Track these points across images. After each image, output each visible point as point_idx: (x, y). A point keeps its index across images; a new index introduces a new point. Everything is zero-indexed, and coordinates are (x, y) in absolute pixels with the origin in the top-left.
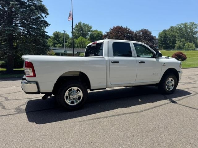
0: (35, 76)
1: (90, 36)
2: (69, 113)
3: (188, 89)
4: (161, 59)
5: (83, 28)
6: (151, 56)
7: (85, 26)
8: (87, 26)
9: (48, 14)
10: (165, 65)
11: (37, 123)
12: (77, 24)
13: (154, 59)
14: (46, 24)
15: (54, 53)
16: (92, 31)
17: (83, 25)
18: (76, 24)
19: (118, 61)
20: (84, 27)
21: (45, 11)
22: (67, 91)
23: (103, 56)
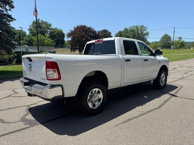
1: (50, 34)
5: (42, 25)
7: (44, 23)
8: (46, 23)
9: (13, 7)
10: (160, 62)
16: (51, 29)
17: (41, 22)
18: (34, 21)
19: (130, 59)
20: (43, 25)
21: (11, 3)
22: (90, 94)
23: (116, 54)
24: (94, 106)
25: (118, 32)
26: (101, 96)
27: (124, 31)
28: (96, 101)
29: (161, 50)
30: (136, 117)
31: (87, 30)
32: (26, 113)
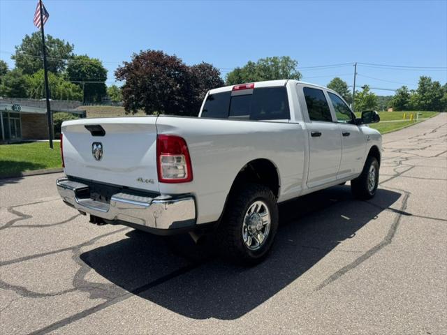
0: (190, 177)
5: (49, 47)
7: (53, 42)
8: (59, 43)
10: (370, 140)
12: (31, 36)
16: (72, 57)
17: (47, 40)
18: (27, 37)
19: (320, 132)
20: (51, 46)
22: (247, 214)
23: (289, 119)
24: (254, 242)
25: (232, 71)
26: (266, 218)
28: (258, 232)
29: (376, 113)
30: (353, 266)
31: (166, 63)
32: (79, 267)
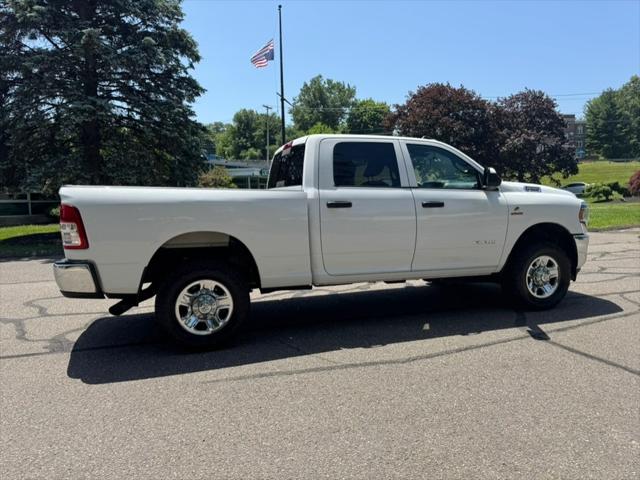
0: (85, 245)
1: (349, 120)
2: (188, 358)
3: (621, 294)
4: (506, 194)
5: (328, 95)
6: (472, 184)
7: (333, 87)
8: (339, 87)
9: (197, 58)
10: (521, 213)
11: (85, 381)
12: (309, 84)
13: (481, 195)
14: (194, 89)
15: (230, 178)
16: (354, 104)
17: (326, 86)
18: (306, 85)
19: (349, 201)
20: (331, 93)
21: (190, 49)
22: (185, 292)
25: (597, 96)
26: (227, 301)
27: (625, 88)
30: (288, 373)
